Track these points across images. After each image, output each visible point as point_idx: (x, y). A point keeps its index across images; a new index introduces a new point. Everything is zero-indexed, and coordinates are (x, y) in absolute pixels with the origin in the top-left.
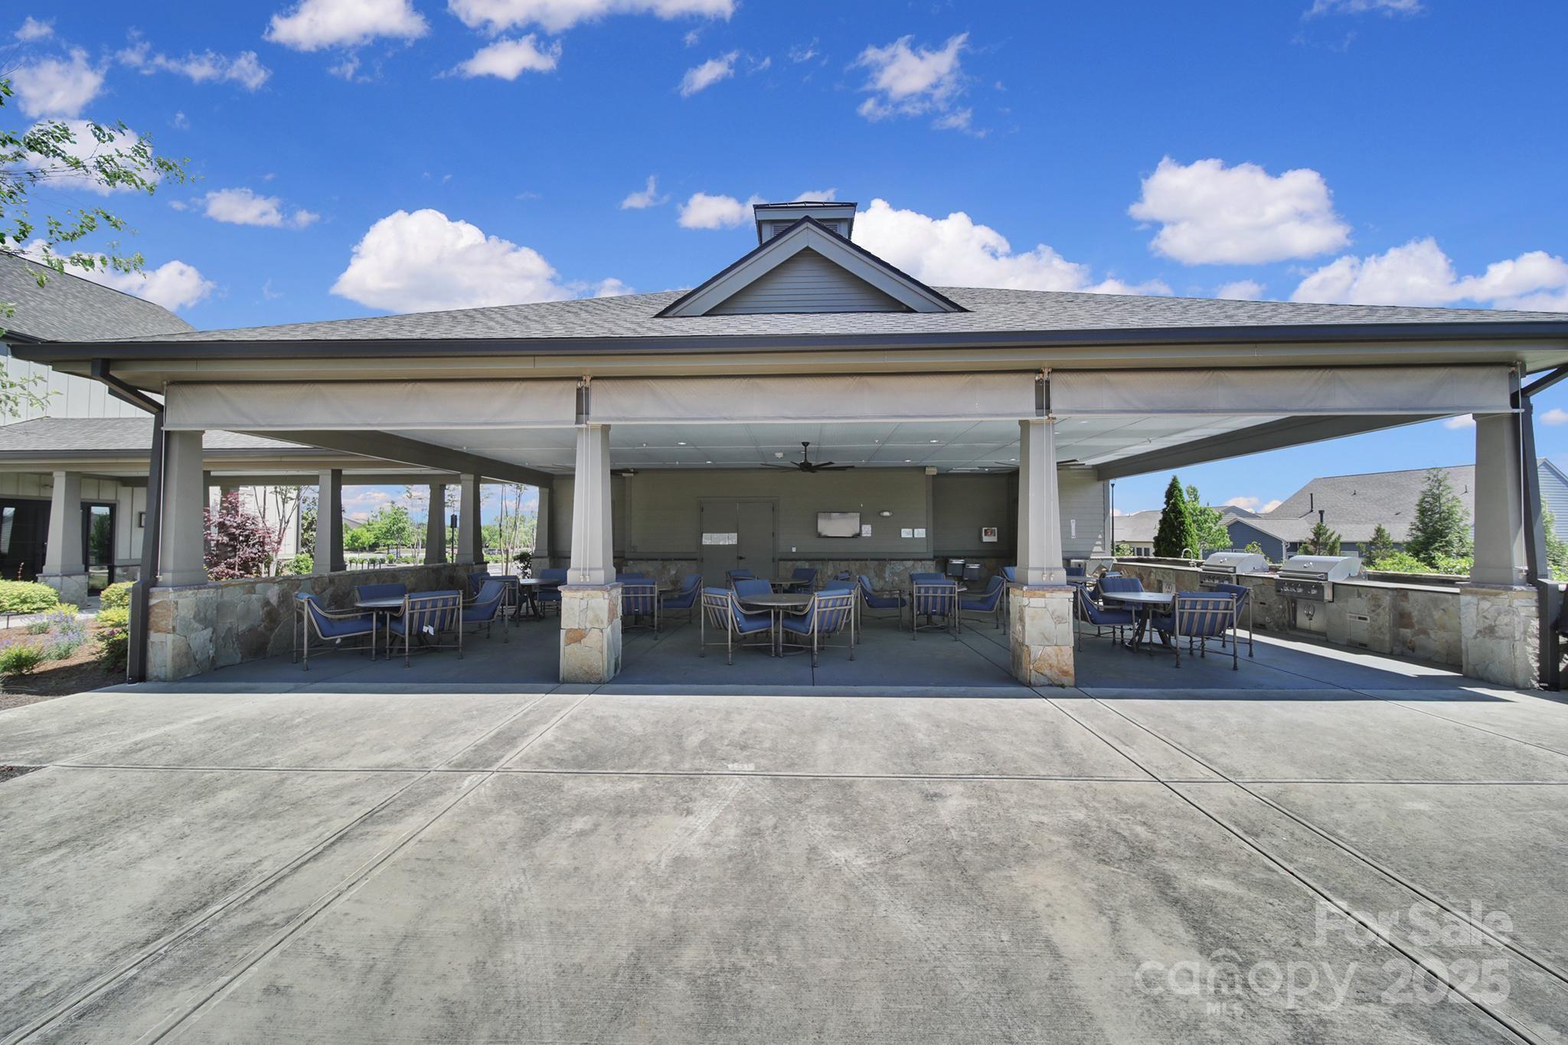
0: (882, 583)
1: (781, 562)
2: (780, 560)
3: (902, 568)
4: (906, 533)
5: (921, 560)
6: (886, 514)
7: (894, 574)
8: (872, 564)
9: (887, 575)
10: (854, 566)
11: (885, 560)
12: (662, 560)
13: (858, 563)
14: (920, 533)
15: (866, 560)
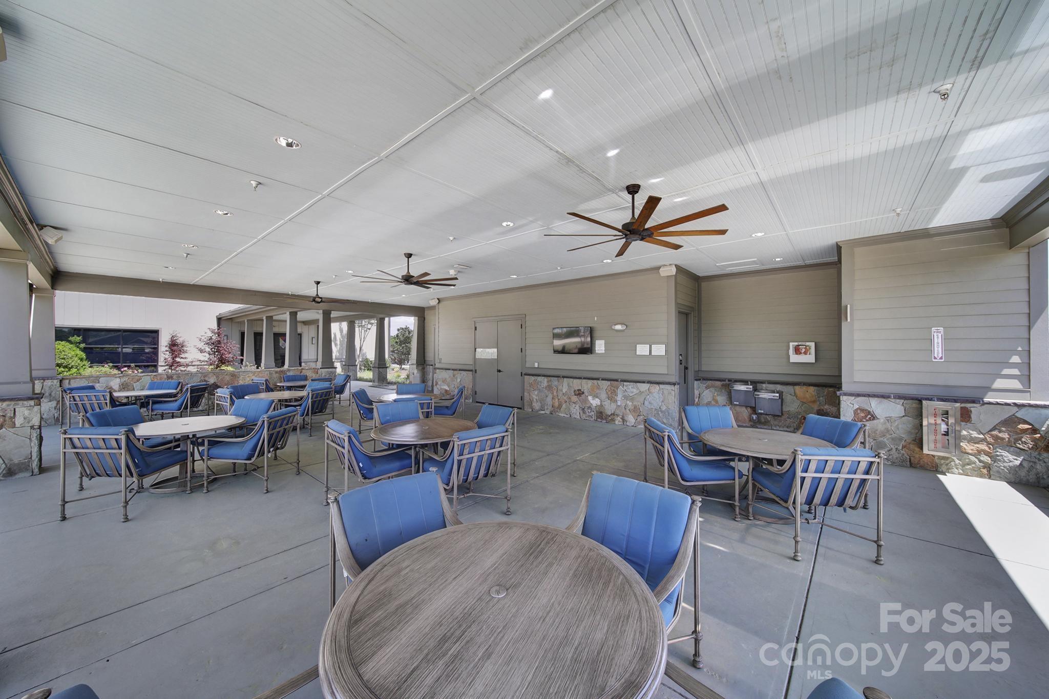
0: (613, 406)
1: (526, 376)
2: (525, 374)
3: (635, 391)
4: (642, 350)
5: (658, 383)
6: (618, 327)
7: (626, 397)
8: (605, 384)
9: (619, 397)
10: (586, 385)
11: (617, 380)
12: (452, 370)
13: (590, 382)
14: (659, 350)
15: (598, 379)
